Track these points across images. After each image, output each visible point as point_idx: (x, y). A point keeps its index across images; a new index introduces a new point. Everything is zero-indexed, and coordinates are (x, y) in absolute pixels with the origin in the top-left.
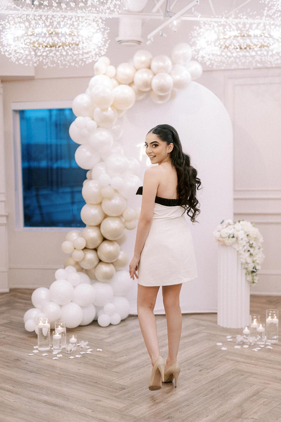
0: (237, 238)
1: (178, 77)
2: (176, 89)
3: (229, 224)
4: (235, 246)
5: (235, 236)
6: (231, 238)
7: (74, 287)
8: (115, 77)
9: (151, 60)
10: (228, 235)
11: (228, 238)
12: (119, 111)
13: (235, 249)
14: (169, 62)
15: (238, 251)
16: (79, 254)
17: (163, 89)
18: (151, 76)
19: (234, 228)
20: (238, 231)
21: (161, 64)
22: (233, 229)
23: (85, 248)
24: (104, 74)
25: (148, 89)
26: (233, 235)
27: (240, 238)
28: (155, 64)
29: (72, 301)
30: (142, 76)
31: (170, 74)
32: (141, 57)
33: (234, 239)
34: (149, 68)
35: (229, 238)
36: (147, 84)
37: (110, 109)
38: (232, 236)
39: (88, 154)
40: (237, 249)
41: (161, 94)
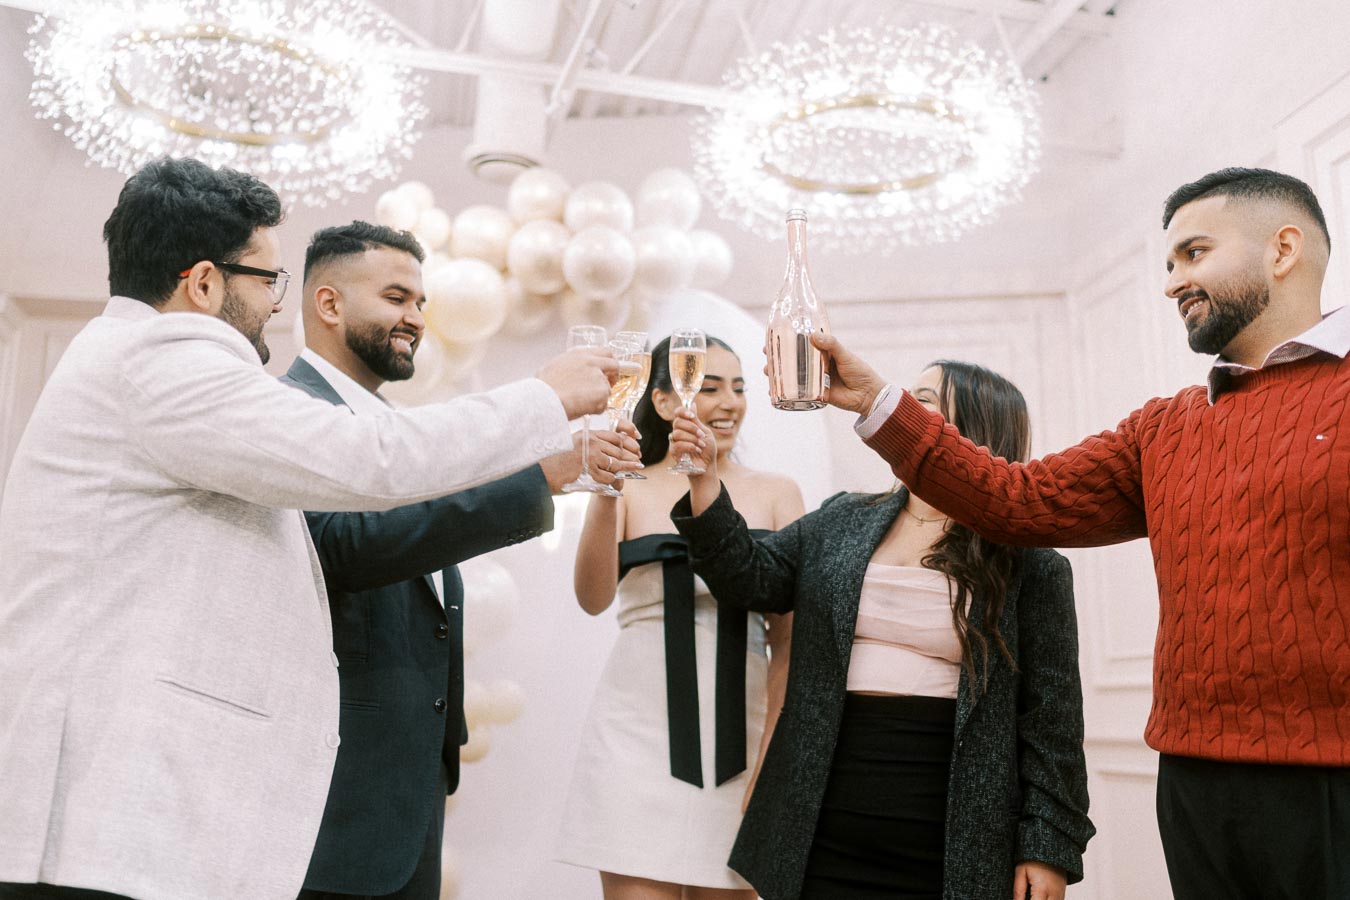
1: (650, 250)
8: (446, 247)
9: (565, 198)
12: (453, 349)
14: (623, 207)
17: (600, 275)
18: (562, 242)
21: (598, 206)
25: (550, 287)
28: (575, 209)
30: (533, 241)
31: (624, 235)
32: (531, 189)
34: (560, 219)
36: (548, 267)
41: (598, 294)
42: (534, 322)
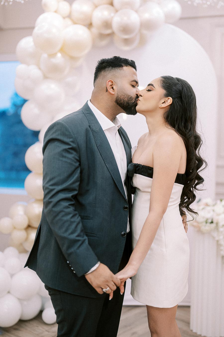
0: (217, 224)
1: (146, 16)
2: (145, 32)
3: (207, 205)
4: (215, 234)
5: (215, 221)
6: (208, 224)
7: (12, 276)
8: (69, 16)
10: (205, 220)
11: (204, 224)
12: (73, 58)
13: (214, 238)
15: (218, 241)
16: (19, 235)
17: (126, 29)
18: (112, 15)
19: (213, 211)
20: (219, 215)
22: (212, 213)
23: (29, 227)
24: (56, 12)
25: (108, 31)
26: (212, 220)
27: (221, 224)
29: (9, 292)
30: (102, 14)
31: (136, 11)
33: (213, 225)
34: (112, 4)
35: (206, 223)
36: (107, 24)
37: (59, 55)
38: (210, 221)
39: (36, 111)
40: (217, 239)
41: (126, 37)
42: (104, 42)
